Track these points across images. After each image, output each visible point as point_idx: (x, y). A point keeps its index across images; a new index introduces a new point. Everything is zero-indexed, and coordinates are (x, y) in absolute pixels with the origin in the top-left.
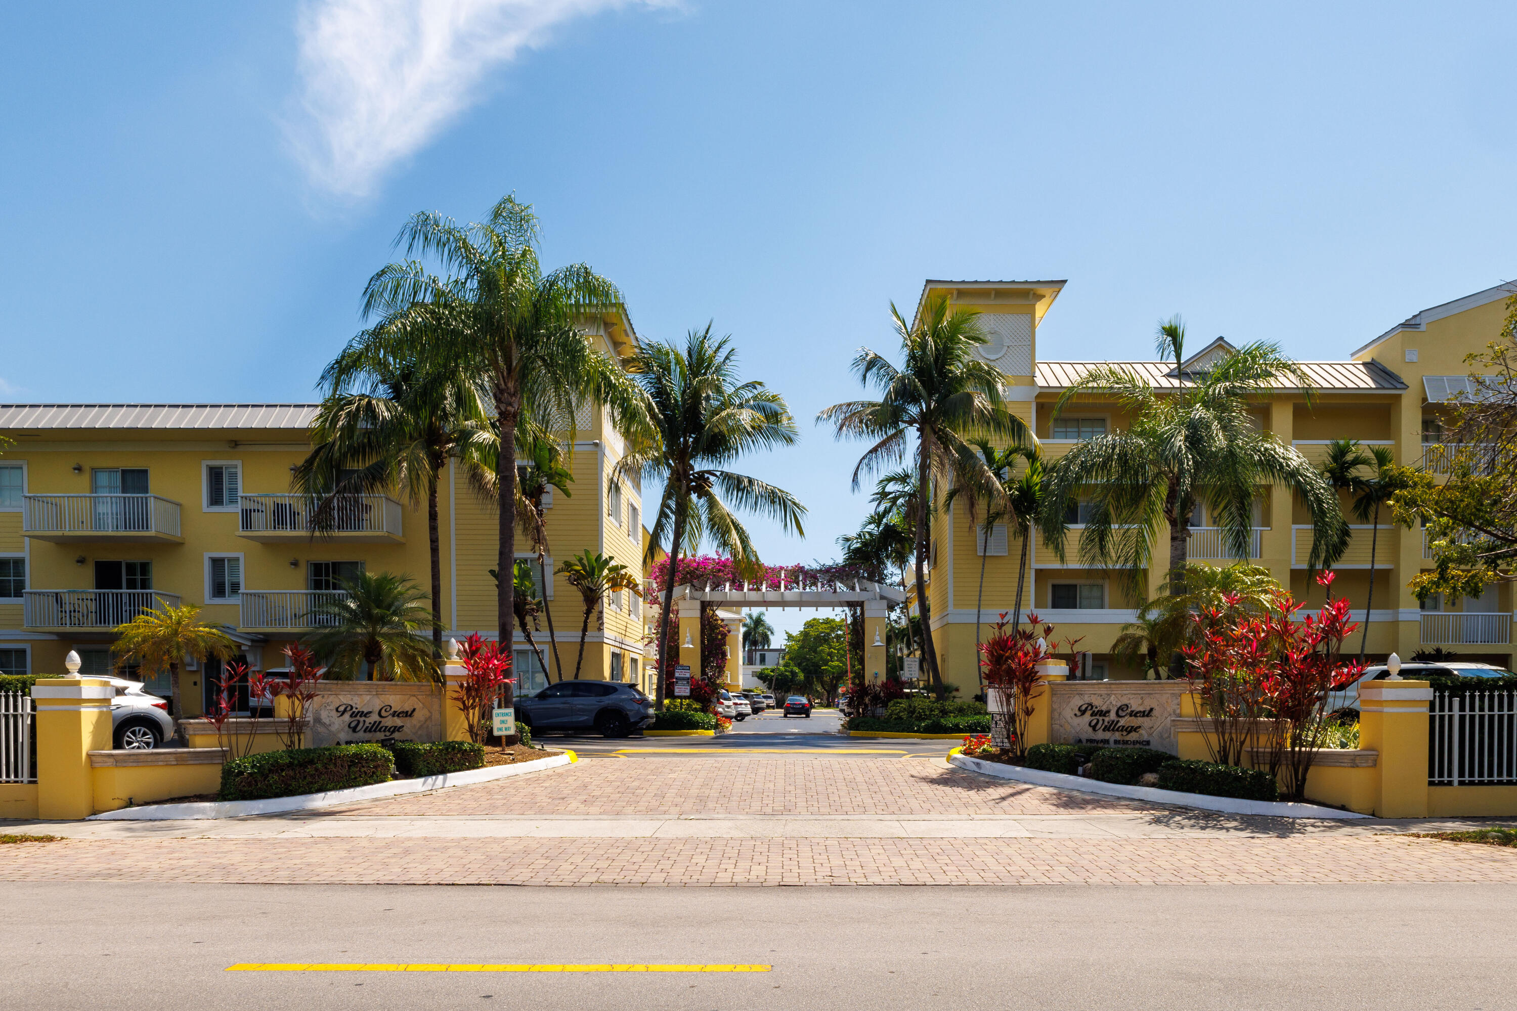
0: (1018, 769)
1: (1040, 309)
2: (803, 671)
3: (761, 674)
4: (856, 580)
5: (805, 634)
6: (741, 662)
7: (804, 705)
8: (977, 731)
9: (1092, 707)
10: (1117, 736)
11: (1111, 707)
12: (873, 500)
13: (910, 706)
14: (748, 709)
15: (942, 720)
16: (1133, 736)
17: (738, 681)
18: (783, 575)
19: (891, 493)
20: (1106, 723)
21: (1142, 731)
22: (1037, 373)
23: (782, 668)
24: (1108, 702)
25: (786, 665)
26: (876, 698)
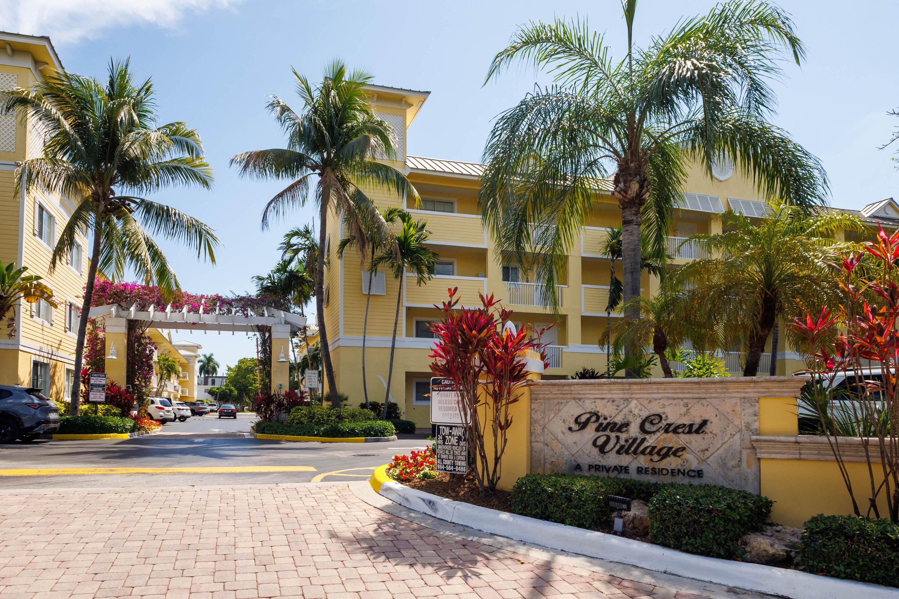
0: (505, 516)
1: (410, 113)
2: (237, 389)
3: (210, 391)
4: (265, 308)
5: (239, 367)
6: (196, 382)
7: (232, 410)
8: (371, 435)
9: (598, 418)
10: (643, 461)
11: (631, 418)
12: (281, 248)
13: (310, 412)
14: (189, 413)
15: (339, 425)
16: (671, 463)
17: (193, 394)
18: (203, 302)
19: (295, 245)
20: (622, 442)
21: (686, 455)
22: (407, 161)
23: (224, 388)
24: (625, 411)
25: (227, 385)
26: (280, 405)
